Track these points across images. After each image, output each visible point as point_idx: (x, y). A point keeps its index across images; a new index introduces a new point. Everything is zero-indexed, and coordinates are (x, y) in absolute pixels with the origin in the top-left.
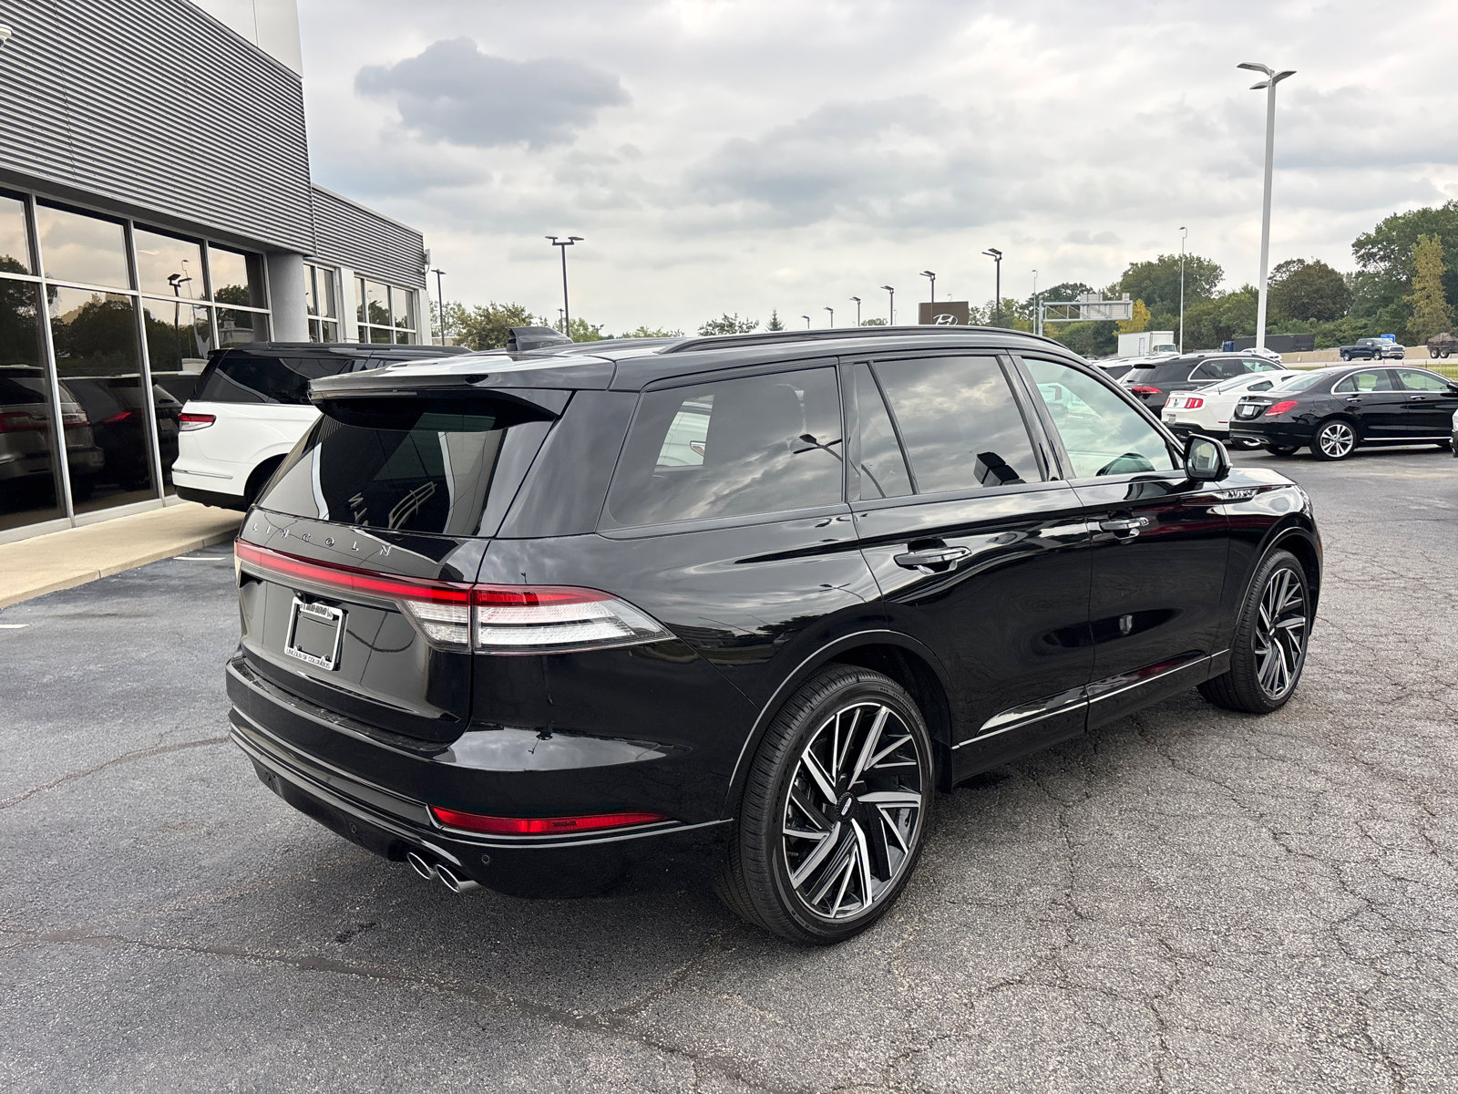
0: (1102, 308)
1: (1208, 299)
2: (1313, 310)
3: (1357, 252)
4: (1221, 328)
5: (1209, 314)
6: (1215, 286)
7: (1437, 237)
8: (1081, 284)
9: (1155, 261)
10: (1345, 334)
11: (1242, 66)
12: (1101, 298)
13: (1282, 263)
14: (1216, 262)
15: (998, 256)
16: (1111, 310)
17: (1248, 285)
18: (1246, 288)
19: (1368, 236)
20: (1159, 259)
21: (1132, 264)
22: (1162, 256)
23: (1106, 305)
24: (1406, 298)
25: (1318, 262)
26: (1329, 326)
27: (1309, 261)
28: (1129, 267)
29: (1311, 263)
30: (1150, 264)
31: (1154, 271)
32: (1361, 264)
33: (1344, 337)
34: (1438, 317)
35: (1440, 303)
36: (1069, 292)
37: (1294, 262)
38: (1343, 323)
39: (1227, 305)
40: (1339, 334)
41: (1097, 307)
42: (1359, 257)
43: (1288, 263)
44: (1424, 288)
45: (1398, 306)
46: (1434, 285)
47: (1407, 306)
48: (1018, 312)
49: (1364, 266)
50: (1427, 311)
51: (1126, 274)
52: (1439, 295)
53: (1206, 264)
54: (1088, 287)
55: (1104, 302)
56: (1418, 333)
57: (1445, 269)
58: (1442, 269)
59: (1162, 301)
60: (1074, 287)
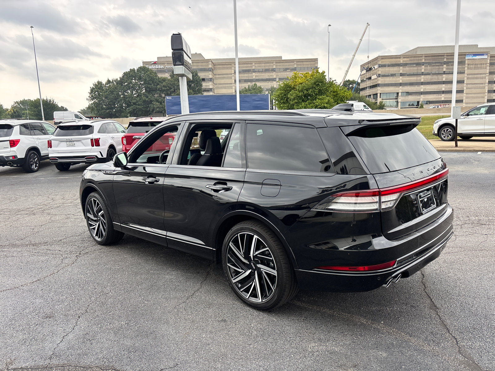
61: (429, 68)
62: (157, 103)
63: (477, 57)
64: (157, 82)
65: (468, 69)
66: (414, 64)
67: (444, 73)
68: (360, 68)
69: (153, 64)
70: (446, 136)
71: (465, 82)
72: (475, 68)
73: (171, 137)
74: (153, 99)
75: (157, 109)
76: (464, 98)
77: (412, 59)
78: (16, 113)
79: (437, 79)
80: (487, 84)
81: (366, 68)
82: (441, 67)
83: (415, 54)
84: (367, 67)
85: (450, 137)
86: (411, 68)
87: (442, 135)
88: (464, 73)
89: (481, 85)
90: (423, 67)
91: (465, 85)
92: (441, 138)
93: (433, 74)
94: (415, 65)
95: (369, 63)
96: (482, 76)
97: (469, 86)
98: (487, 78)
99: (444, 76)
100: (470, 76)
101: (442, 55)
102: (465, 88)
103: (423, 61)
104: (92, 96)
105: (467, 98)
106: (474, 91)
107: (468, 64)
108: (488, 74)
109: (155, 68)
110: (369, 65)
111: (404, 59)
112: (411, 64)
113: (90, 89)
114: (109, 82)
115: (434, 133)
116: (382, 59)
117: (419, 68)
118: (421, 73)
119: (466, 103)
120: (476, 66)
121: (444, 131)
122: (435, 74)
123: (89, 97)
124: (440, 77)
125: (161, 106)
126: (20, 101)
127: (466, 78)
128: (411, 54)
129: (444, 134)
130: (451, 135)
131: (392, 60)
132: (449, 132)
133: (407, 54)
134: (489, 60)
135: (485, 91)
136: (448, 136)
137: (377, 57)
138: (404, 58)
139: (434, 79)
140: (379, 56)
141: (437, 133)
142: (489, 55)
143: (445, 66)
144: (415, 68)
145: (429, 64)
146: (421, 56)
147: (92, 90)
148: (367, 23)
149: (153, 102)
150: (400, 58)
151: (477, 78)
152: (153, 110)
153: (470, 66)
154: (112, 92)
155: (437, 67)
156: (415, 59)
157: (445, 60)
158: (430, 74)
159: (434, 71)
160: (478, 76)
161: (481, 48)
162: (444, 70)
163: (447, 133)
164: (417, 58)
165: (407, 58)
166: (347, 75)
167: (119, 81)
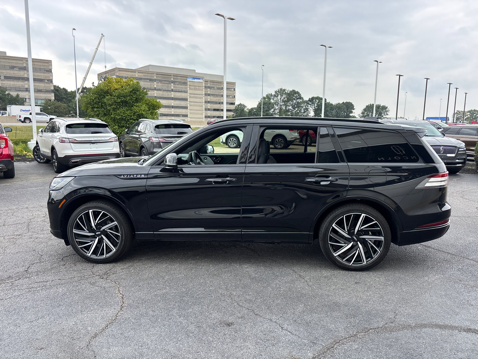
61: (160, 84)
63: (196, 80)
65: (190, 89)
66: (147, 79)
67: (172, 91)
68: (97, 76)
70: (232, 144)
71: (188, 100)
72: (195, 89)
76: (189, 113)
77: (146, 74)
79: (167, 95)
80: (204, 103)
81: (103, 78)
82: (170, 85)
83: (148, 71)
84: (105, 77)
85: (235, 145)
86: (146, 83)
87: (229, 143)
88: (187, 92)
89: (200, 104)
90: (155, 83)
91: (188, 102)
92: (229, 146)
93: (163, 90)
94: (148, 81)
95: (106, 72)
96: (199, 96)
97: (191, 103)
98: (204, 98)
99: (172, 93)
100: (192, 95)
101: (170, 75)
102: (189, 105)
103: (155, 78)
105: (190, 113)
106: (196, 108)
107: (190, 85)
108: (204, 95)
110: (107, 75)
111: (139, 74)
112: (145, 79)
115: (223, 141)
116: (119, 71)
117: (152, 84)
118: (154, 88)
119: (191, 118)
120: (196, 88)
121: (230, 140)
122: (165, 90)
124: (169, 93)
127: (188, 97)
128: (144, 70)
129: (231, 142)
130: (235, 144)
131: (128, 73)
132: (234, 141)
133: (141, 69)
134: (204, 84)
135: (203, 109)
136: (233, 144)
137: (114, 69)
138: (139, 72)
139: (164, 95)
140: (116, 68)
141: (225, 141)
142: (204, 79)
143: (172, 84)
144: (149, 83)
145: (160, 81)
146: (153, 73)
148: (102, 34)
150: (135, 72)
151: (196, 98)
153: (191, 87)
155: (167, 85)
156: (148, 75)
157: (172, 79)
158: (161, 90)
159: (164, 88)
160: (197, 96)
161: (197, 73)
162: (172, 88)
163: (233, 142)
164: (150, 75)
165: (141, 73)
166: (85, 82)
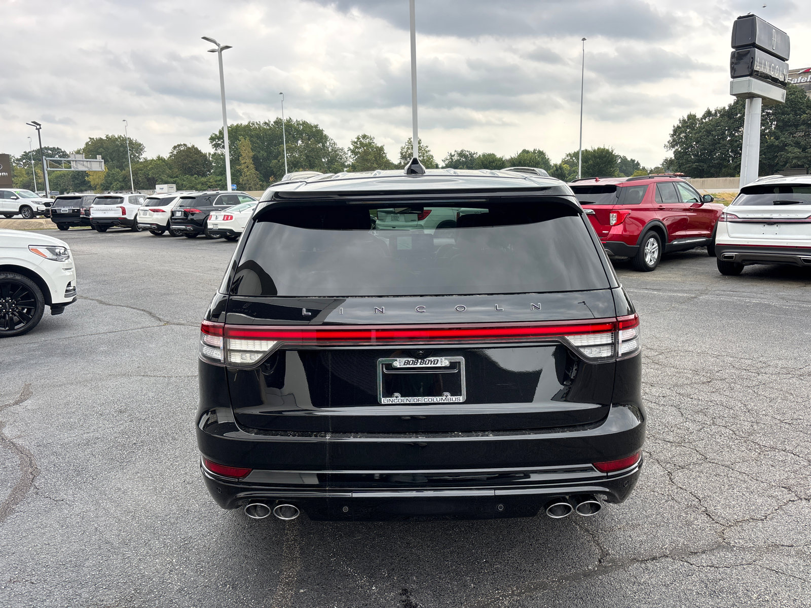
0: (85, 163)
1: (138, 161)
2: (194, 171)
3: (212, 142)
4: (149, 179)
5: (142, 170)
6: (142, 155)
7: (248, 138)
8: (57, 148)
9: (104, 138)
10: (212, 184)
11: (204, 38)
12: (84, 157)
13: (176, 145)
14: (140, 141)
15: (38, 127)
16: (91, 165)
17: (159, 156)
18: (159, 157)
19: (216, 135)
20: (106, 137)
21: (90, 138)
22: (108, 135)
23: (87, 161)
24: (238, 167)
25: (193, 146)
26: (204, 179)
27: (190, 146)
28: (89, 140)
29: (190, 147)
30: (101, 139)
31: (105, 143)
32: (215, 149)
33: (212, 185)
34: (253, 177)
35: (253, 171)
36: (50, 152)
37: (182, 145)
38: (210, 178)
39: (151, 166)
40: (209, 184)
41: (82, 162)
42: (213, 145)
43: (179, 146)
44: (246, 163)
45: (235, 171)
46: (249, 161)
47: (239, 171)
48: (15, 163)
49: (216, 150)
50: (248, 173)
51: (87, 144)
52: (252, 166)
53: (134, 142)
54: (63, 150)
55: (86, 160)
56: (245, 184)
57: (253, 154)
58: (252, 154)
59: (112, 161)
60: (53, 149)
62: (796, 150)
64: (801, 108)
69: (803, 74)
73: (614, 212)
74: (790, 140)
75: (794, 161)
78: (559, 170)
104: (674, 140)
109: (806, 82)
113: (673, 128)
114: (709, 113)
123: (669, 142)
125: (803, 154)
126: (573, 152)
147: (677, 131)
149: (786, 148)
152: (786, 163)
154: (709, 132)
167: (728, 111)
